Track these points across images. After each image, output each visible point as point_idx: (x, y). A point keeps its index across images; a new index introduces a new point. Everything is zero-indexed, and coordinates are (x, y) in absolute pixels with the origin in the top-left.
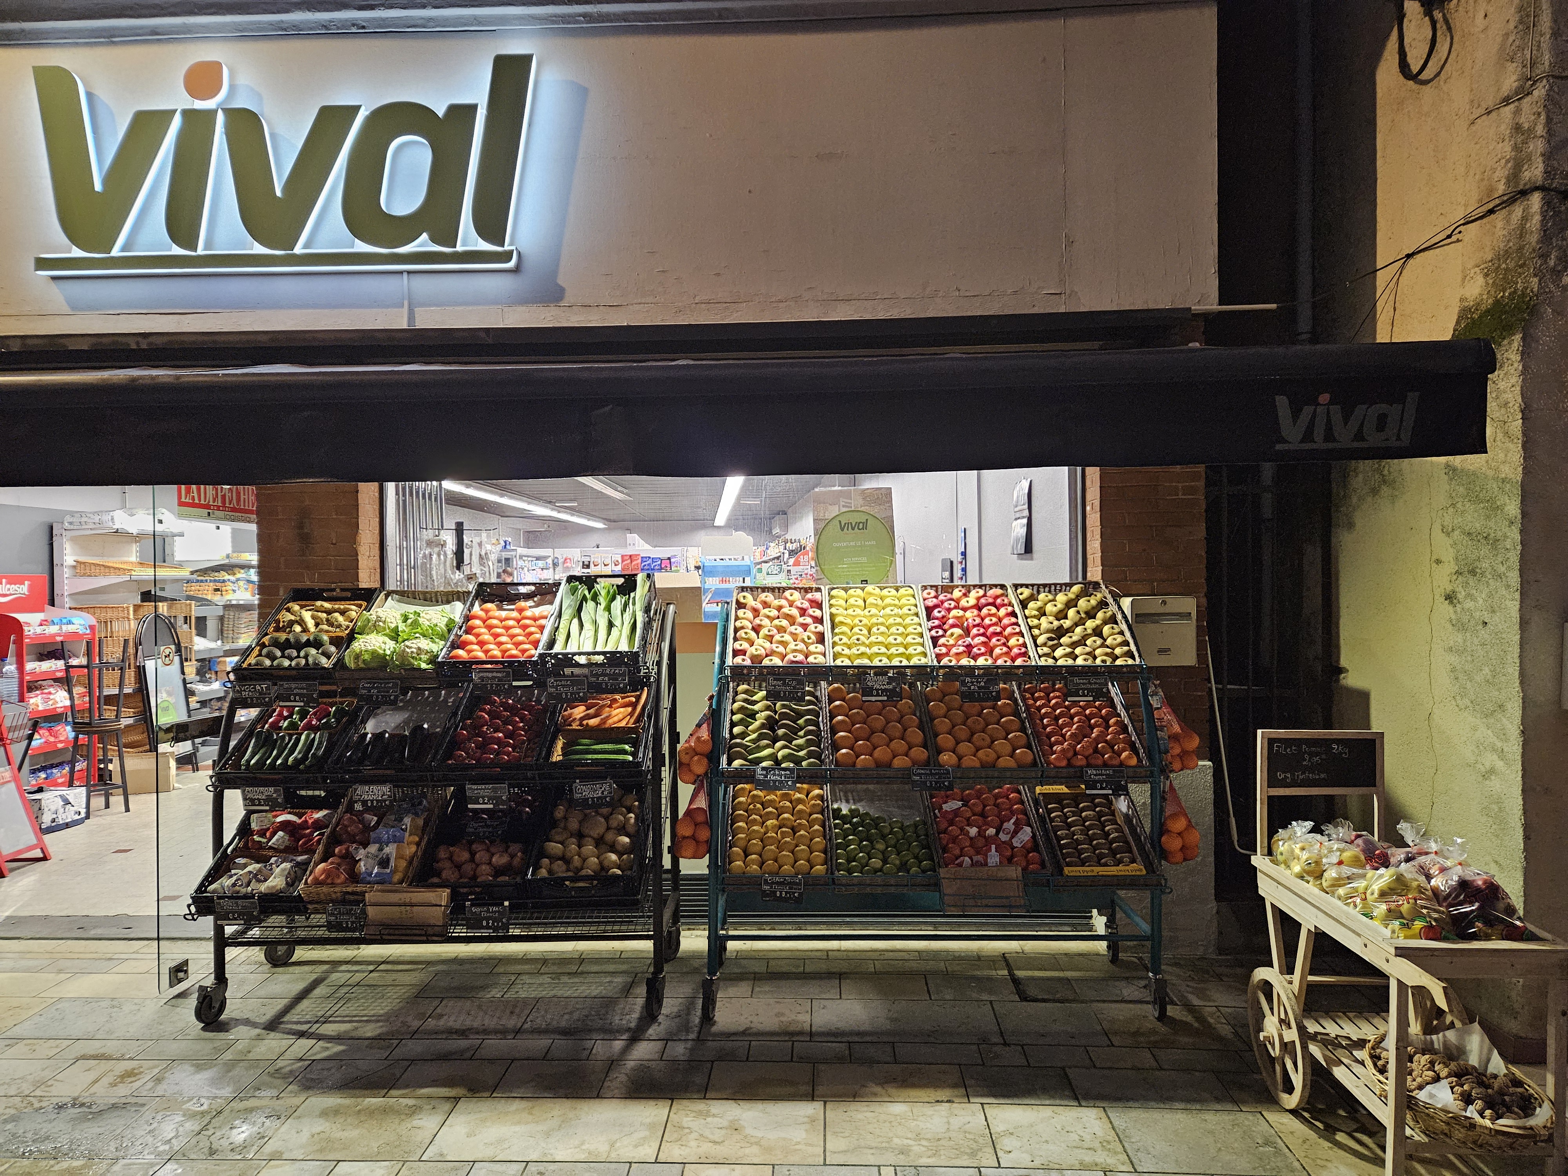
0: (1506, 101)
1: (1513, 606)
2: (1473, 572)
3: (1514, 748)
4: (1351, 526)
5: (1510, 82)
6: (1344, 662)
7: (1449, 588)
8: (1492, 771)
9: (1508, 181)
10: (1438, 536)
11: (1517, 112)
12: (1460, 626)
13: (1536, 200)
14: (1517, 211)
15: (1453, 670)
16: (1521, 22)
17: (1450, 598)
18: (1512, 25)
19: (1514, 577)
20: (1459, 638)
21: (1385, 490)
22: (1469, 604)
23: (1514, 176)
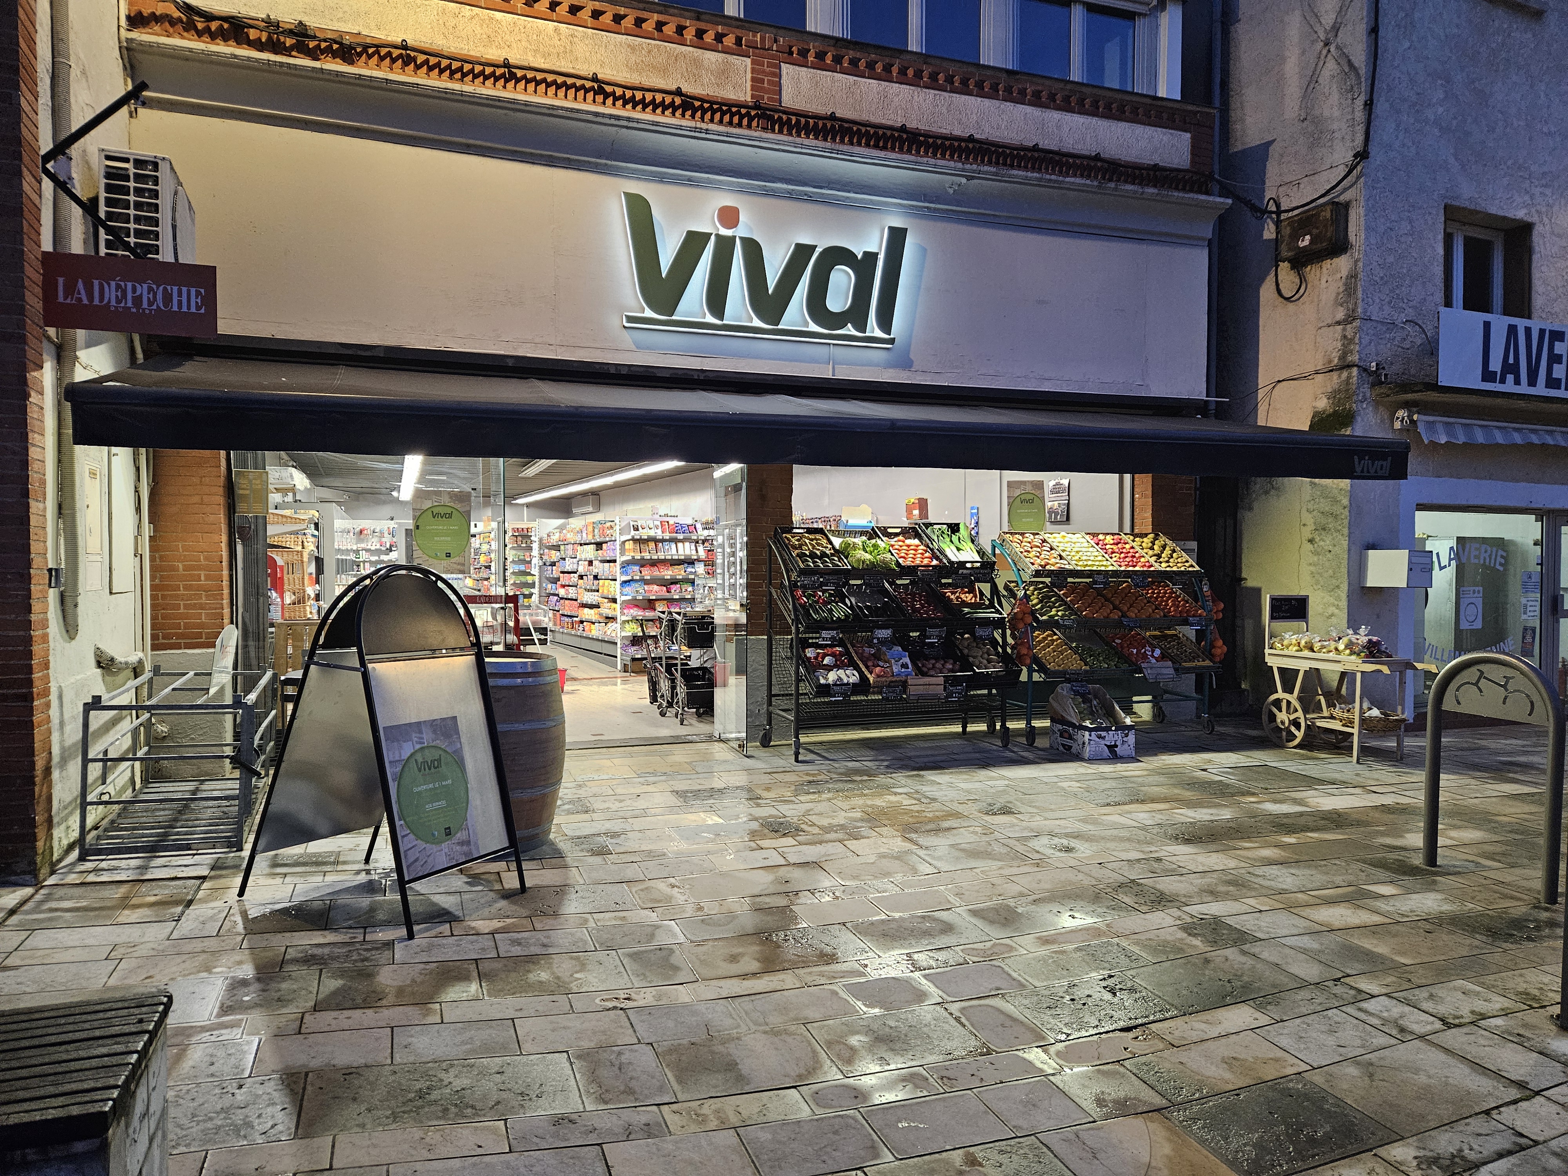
0: (1338, 323)
1: (1345, 544)
2: (1324, 529)
3: (1344, 604)
4: (1251, 509)
5: (1340, 315)
6: (1244, 575)
7: (1310, 537)
8: (1332, 615)
9: (1340, 359)
10: (1305, 514)
11: (1344, 330)
12: (1316, 553)
13: (1355, 371)
14: (1345, 374)
15: (1312, 573)
16: (1346, 290)
17: (1311, 541)
18: (1341, 290)
19: (1346, 531)
20: (1316, 558)
21: (1273, 492)
22: (1322, 543)
23: (1342, 357)
